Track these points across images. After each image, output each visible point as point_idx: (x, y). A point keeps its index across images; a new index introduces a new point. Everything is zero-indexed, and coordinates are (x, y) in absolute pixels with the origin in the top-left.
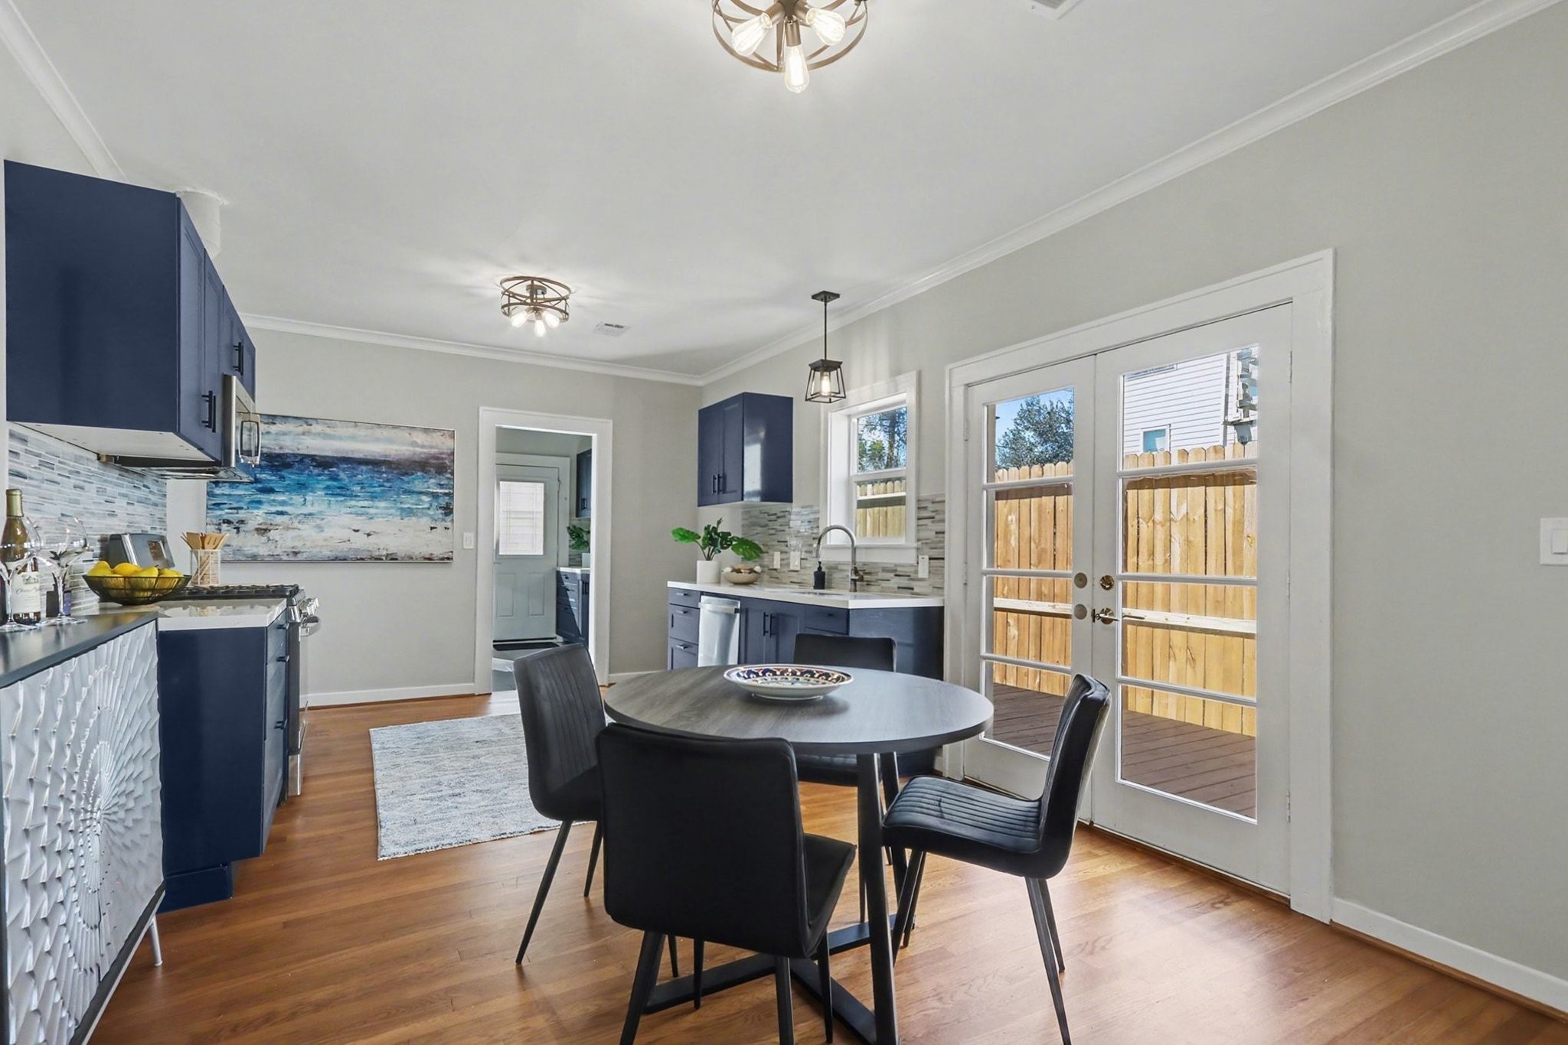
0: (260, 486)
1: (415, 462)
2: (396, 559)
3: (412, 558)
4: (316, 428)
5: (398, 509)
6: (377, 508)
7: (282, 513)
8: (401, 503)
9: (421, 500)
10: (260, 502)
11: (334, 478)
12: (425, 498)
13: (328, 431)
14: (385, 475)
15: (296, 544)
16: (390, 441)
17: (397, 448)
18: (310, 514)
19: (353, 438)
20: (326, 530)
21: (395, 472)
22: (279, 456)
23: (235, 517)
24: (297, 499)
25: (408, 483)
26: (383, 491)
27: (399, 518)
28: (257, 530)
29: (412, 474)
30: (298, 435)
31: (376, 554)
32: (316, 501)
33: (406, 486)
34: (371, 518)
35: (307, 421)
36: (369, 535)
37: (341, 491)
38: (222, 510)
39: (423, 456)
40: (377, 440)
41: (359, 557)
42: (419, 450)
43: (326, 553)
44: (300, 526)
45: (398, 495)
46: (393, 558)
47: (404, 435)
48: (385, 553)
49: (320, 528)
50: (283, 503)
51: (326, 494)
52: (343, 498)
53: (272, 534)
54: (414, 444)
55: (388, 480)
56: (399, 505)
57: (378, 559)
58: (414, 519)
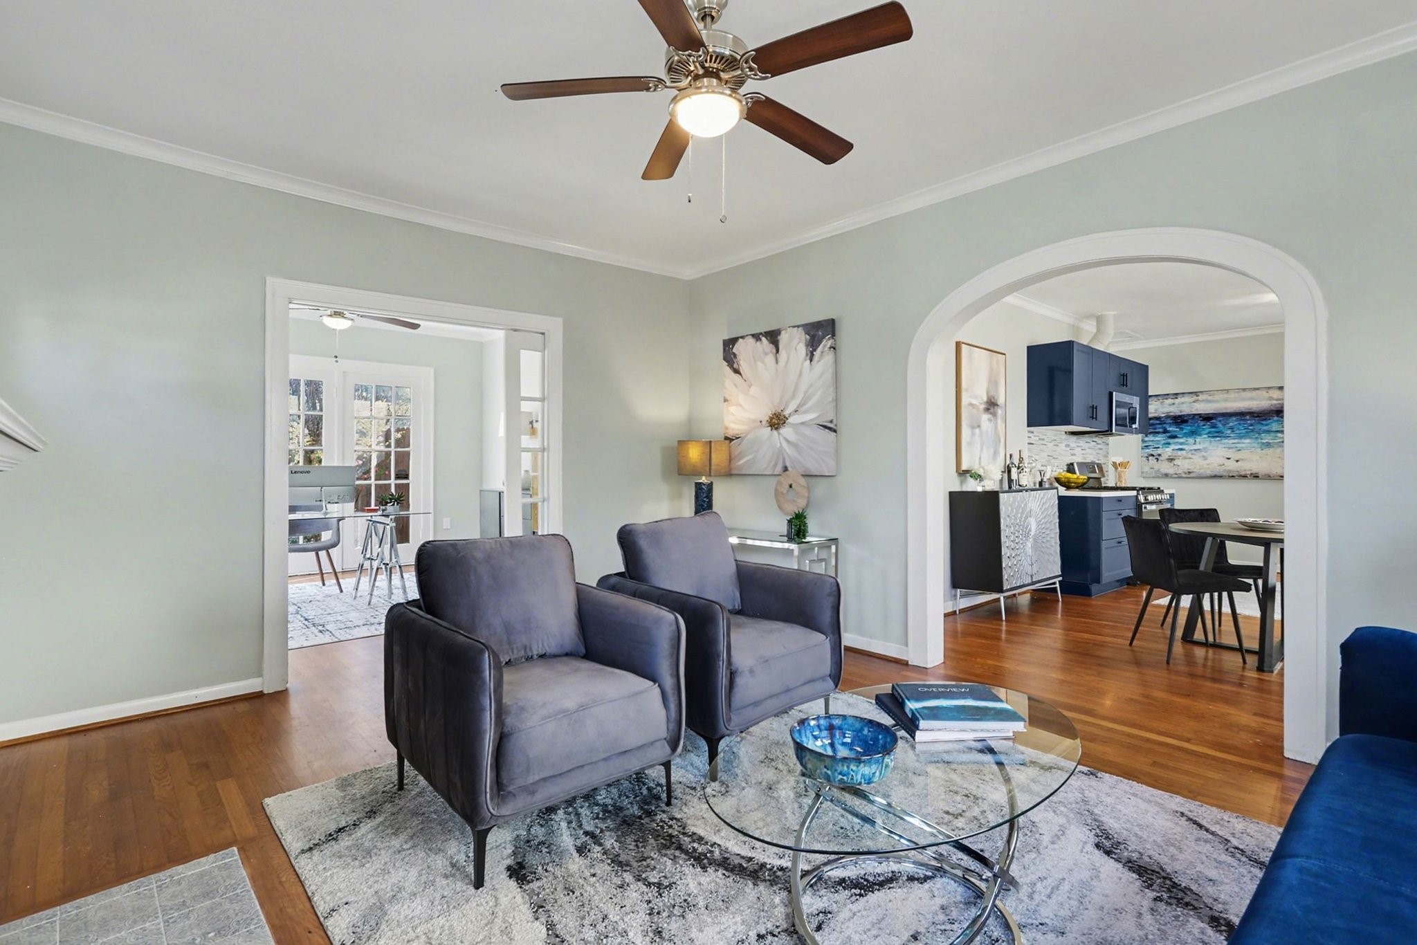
0: (1168, 434)
1: (1272, 410)
2: (1258, 477)
3: (1270, 476)
4: (1201, 397)
5: (1258, 443)
6: (1243, 443)
7: (1181, 449)
8: (1262, 439)
9: (1277, 436)
10: (1169, 444)
11: (1214, 426)
13: (1210, 398)
14: (1249, 422)
15: (1190, 467)
16: (1252, 399)
17: (1258, 402)
18: (1199, 449)
19: (1226, 400)
20: (1209, 459)
21: (1256, 419)
22: (1180, 416)
23: (1155, 453)
24: (1191, 440)
25: (1267, 425)
26: (1247, 432)
27: (1260, 449)
28: (1168, 459)
29: (1270, 419)
30: (1190, 403)
31: (1243, 473)
32: (1202, 442)
33: (1265, 428)
34: (1239, 450)
35: (1196, 393)
36: (1237, 461)
37: (1218, 435)
38: (1149, 449)
39: (1278, 406)
40: (1243, 399)
41: (1231, 475)
42: (1275, 402)
43: (1209, 473)
44: (1193, 456)
45: (1260, 434)
46: (1256, 476)
47: (1264, 393)
48: (1249, 472)
49: (1205, 458)
50: (1182, 444)
51: (1209, 437)
52: (1219, 439)
53: (1175, 462)
54: (1271, 398)
55: (1251, 425)
56: (1260, 441)
57: (1245, 476)
58: (1272, 450)
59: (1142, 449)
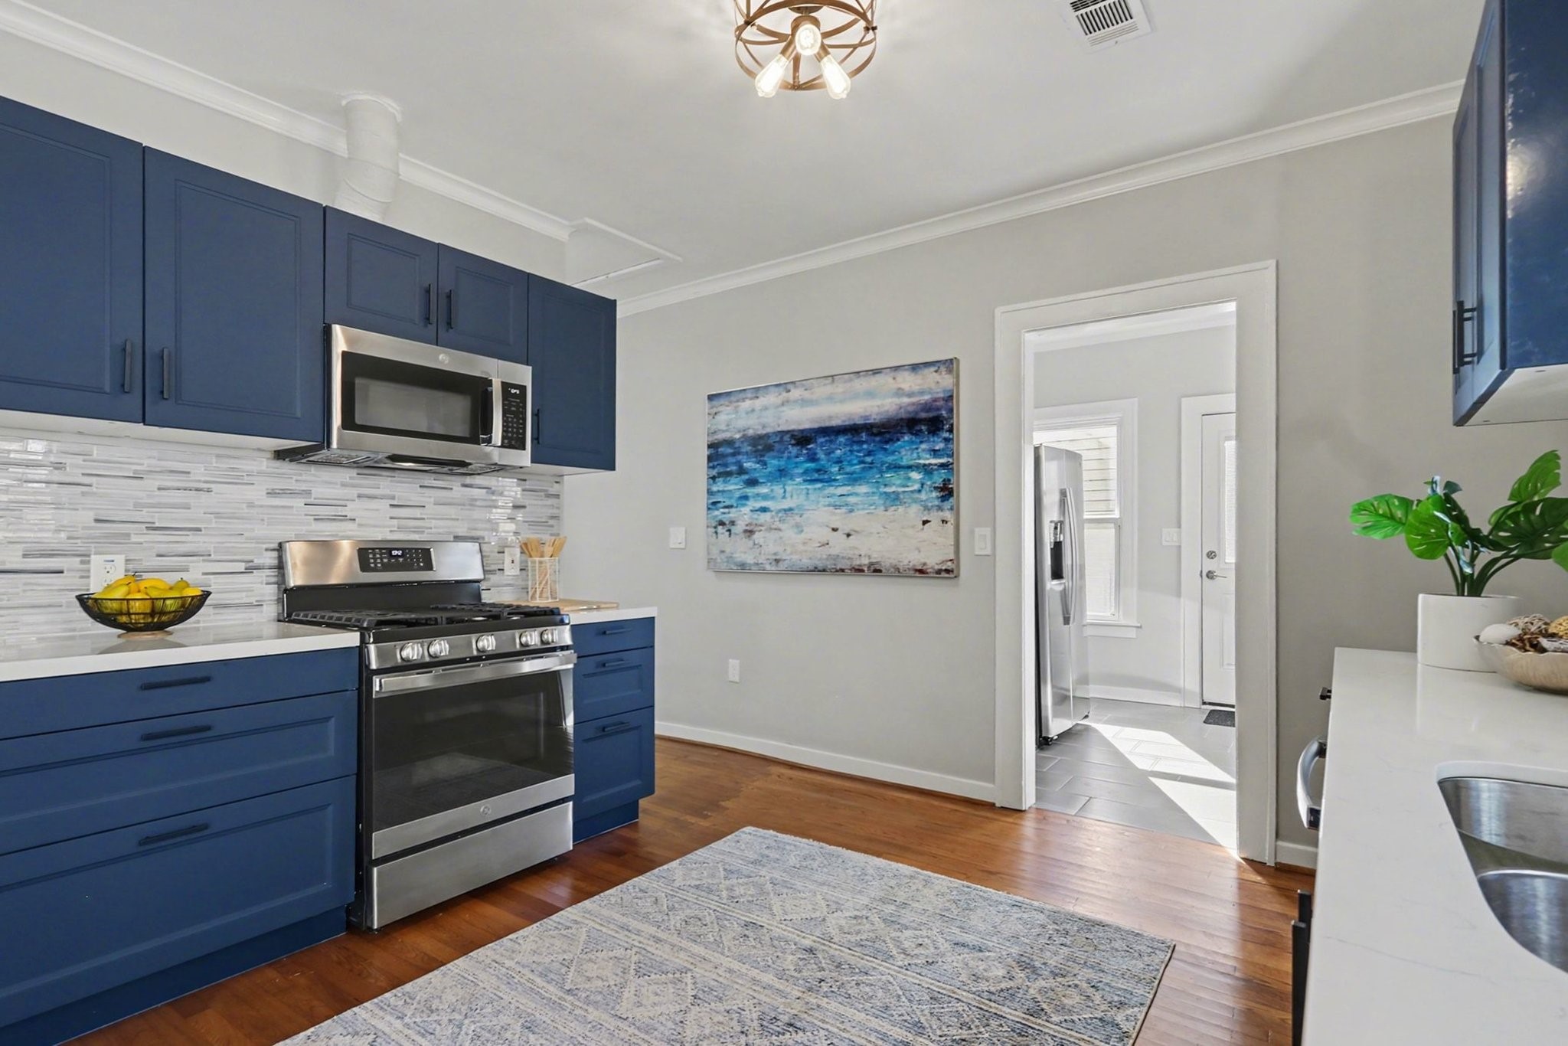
0: (746, 477)
1: (902, 419)
3: (898, 570)
4: (796, 393)
5: (881, 494)
6: (857, 494)
7: (764, 510)
8: (886, 485)
9: (909, 478)
10: (746, 498)
11: (813, 458)
12: (915, 475)
13: (807, 395)
14: (865, 446)
16: (870, 394)
17: (878, 402)
18: (791, 509)
19: (830, 399)
20: (805, 530)
21: (878, 439)
22: (761, 437)
23: (726, 518)
24: (778, 489)
25: (893, 453)
26: (864, 468)
27: (882, 508)
28: (746, 531)
29: (898, 440)
30: (778, 407)
31: (856, 563)
32: (794, 493)
33: (890, 459)
34: (851, 511)
35: (784, 387)
36: (848, 535)
37: (819, 476)
38: (717, 509)
39: (910, 409)
40: (856, 396)
41: (838, 568)
42: (906, 400)
43: (806, 562)
44: (781, 526)
45: (881, 472)
46: (876, 570)
47: (889, 381)
48: (866, 561)
49: (799, 528)
50: (765, 497)
51: (805, 481)
52: (819, 485)
53: (756, 536)
54: (900, 392)
55: (869, 453)
56: (883, 489)
57: (859, 570)
58: (901, 509)
59: (709, 509)
